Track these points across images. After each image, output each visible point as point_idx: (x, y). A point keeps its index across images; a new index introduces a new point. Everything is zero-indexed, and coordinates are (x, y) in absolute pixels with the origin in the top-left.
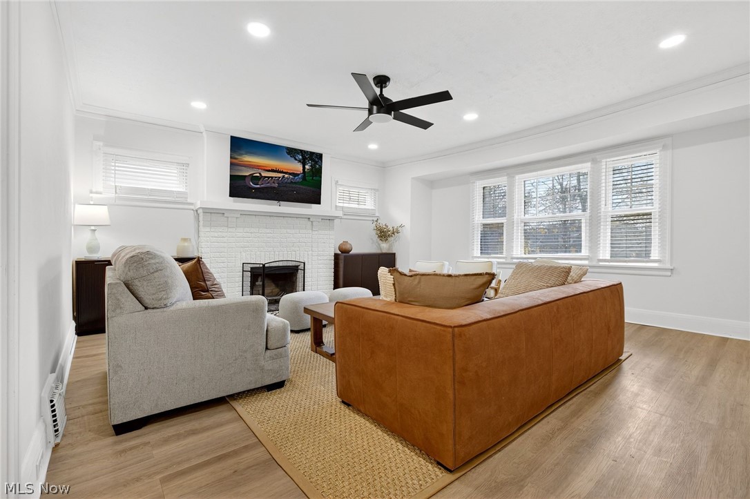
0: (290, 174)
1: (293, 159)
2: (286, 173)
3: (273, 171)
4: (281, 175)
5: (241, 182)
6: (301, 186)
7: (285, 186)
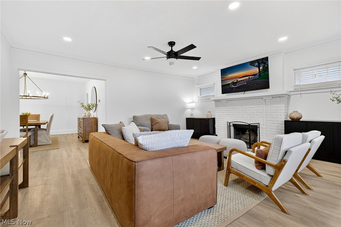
0: (252, 75)
1: (253, 67)
2: (250, 76)
3: (243, 77)
4: (247, 78)
5: (228, 87)
6: (259, 80)
7: (251, 83)
